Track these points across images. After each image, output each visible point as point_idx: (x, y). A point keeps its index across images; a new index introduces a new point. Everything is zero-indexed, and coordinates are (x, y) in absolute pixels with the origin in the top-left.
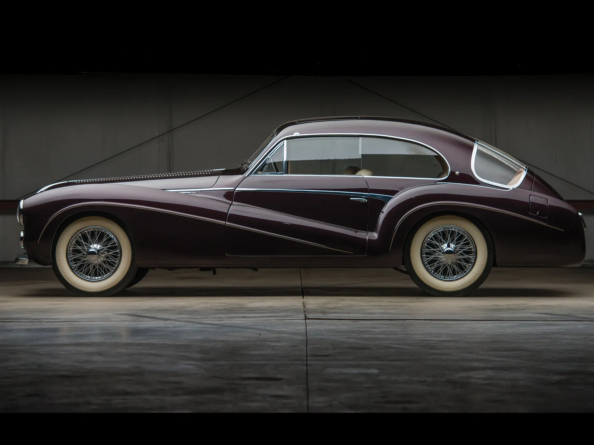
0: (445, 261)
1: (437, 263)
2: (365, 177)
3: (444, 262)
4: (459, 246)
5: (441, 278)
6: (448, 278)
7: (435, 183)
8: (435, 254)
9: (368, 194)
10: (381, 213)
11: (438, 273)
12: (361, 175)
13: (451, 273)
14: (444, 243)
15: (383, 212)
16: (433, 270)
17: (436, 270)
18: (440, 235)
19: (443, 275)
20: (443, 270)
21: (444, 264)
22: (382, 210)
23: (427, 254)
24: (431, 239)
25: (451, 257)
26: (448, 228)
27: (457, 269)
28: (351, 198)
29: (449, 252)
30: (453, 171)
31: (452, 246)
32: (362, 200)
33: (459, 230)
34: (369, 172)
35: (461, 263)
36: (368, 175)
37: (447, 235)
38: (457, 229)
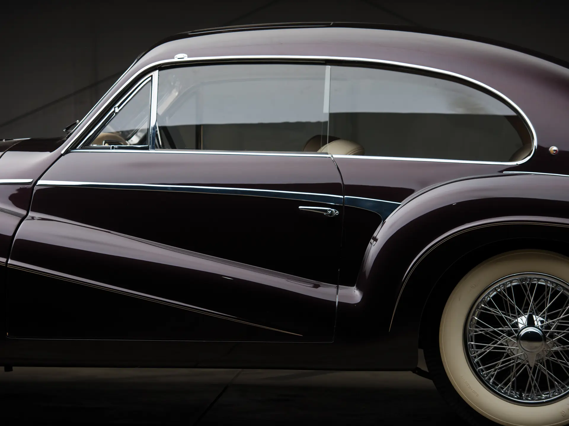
0: (523, 358)
1: (503, 362)
2: (335, 156)
3: (518, 358)
4: (555, 322)
5: (513, 397)
6: (528, 396)
7: (501, 172)
8: (497, 338)
9: (342, 197)
10: (372, 241)
11: (506, 384)
12: (327, 154)
13: (535, 386)
14: (520, 315)
15: (376, 240)
16: (492, 376)
17: (501, 377)
18: (510, 295)
19: (518, 390)
20: (517, 378)
21: (519, 363)
22: (375, 235)
23: (479, 338)
24: (490, 303)
25: (536, 348)
26: (530, 279)
27: (551, 376)
28: (300, 207)
29: (530, 337)
30: (544, 145)
31: (537, 319)
32: (326, 211)
33: (557, 284)
34: (350, 147)
35: (559, 363)
36: (346, 154)
37: (527, 297)
38: (552, 283)
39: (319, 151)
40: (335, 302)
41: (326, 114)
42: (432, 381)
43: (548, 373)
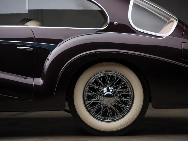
0: (105, 104)
1: (98, 106)
2: (31, 27)
3: (104, 104)
4: (118, 90)
5: (102, 119)
6: (108, 118)
7: (96, 32)
8: (96, 97)
9: (34, 43)
10: (47, 60)
11: (99, 114)
12: (28, 26)
13: (110, 114)
14: (104, 87)
15: (48, 60)
16: (94, 111)
17: (97, 112)
19: (104, 116)
20: (103, 112)
21: (104, 106)
22: (48, 58)
23: (89, 97)
24: (93, 83)
25: (110, 100)
26: (108, 73)
27: (116, 111)
28: (18, 47)
29: (108, 96)
30: (112, 21)
31: (111, 89)
32: (28, 49)
33: (118, 75)
34: (37, 23)
35: (119, 105)
36: (36, 26)
37: (107, 80)
38: (116, 75)
39: (25, 25)
40: (33, 85)
41: (27, 10)
42: (71, 114)
43: (115, 109)
